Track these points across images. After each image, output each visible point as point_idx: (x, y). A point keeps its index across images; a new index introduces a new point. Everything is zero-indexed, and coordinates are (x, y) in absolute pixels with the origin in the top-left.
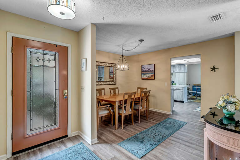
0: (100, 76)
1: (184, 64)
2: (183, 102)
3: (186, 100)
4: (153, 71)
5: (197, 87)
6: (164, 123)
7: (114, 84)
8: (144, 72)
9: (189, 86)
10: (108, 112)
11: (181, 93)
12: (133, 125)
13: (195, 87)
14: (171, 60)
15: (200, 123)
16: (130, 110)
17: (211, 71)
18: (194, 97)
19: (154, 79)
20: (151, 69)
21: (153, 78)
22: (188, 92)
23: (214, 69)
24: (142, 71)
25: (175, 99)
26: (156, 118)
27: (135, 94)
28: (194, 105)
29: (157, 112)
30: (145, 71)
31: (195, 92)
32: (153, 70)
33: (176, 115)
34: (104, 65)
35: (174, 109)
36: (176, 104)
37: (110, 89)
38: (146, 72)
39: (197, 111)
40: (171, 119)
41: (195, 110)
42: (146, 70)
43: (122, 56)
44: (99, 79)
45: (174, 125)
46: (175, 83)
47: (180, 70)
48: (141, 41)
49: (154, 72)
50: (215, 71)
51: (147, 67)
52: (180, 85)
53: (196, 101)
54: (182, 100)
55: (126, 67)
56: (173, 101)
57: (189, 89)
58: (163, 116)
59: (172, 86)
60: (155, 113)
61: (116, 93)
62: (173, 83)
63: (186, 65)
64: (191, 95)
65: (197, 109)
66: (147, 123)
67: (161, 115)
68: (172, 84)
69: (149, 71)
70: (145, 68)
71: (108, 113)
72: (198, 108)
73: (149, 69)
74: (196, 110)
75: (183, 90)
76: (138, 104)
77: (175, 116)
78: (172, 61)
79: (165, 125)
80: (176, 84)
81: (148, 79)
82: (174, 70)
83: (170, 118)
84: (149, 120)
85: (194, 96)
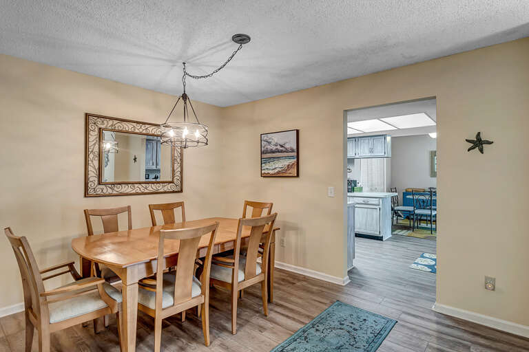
0: (154, 167)
1: (383, 136)
2: (380, 239)
3: (387, 234)
4: (292, 151)
5: (416, 197)
6: (321, 328)
7: (174, 192)
8: (267, 155)
9: (397, 194)
10: (100, 304)
11: (376, 213)
12: (205, 345)
13: (411, 197)
14: (345, 121)
15: (435, 318)
16: (197, 291)
17: (469, 150)
18: (407, 223)
19: (298, 176)
20: (287, 146)
21: (295, 171)
22: (392, 209)
23: (478, 143)
24: (262, 153)
25: (357, 230)
26: (297, 304)
27: (214, 232)
28: (411, 247)
29: (305, 279)
30: (273, 152)
31: (411, 208)
32: (295, 148)
33: (360, 286)
34: (137, 131)
35: (356, 263)
36: (361, 245)
37: (152, 208)
38: (274, 155)
39: (420, 267)
40: (346, 305)
41: (414, 266)
42: (274, 148)
43: (185, 97)
44: (152, 176)
45: (352, 333)
46: (358, 185)
47: (371, 151)
48: (241, 39)
49: (295, 154)
50: (481, 151)
51: (276, 140)
52: (372, 190)
53: (414, 234)
54: (377, 234)
55: (198, 134)
56: (353, 235)
57: (394, 201)
58: (320, 294)
59: (349, 194)
60: (298, 284)
61: (174, 222)
62: (352, 186)
63: (389, 139)
64: (400, 216)
65: (419, 260)
66: (262, 329)
67: (315, 288)
68: (352, 190)
69: (281, 150)
70: (270, 143)
71: (98, 311)
72: (422, 257)
73: (282, 146)
74: (417, 264)
75: (381, 206)
76: (227, 264)
77: (358, 292)
78: (349, 125)
79: (322, 340)
80: (361, 189)
81: (278, 175)
82: (358, 151)
83: (340, 304)
84: (272, 315)
85: (408, 218)
